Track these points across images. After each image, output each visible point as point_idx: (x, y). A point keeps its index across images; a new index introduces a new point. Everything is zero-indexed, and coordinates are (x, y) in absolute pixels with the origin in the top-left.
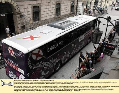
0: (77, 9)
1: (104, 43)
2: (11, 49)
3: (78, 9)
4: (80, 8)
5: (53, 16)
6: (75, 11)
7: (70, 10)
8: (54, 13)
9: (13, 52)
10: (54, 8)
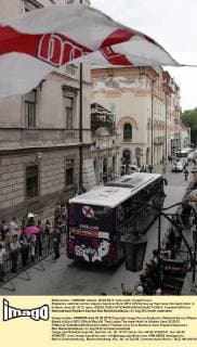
0: (81, 178)
1: (160, 260)
2: (87, 208)
3: (84, 175)
4: (89, 175)
5: (22, 199)
6: (77, 181)
7: (63, 180)
8: (22, 192)
9: (92, 211)
10: (22, 180)
